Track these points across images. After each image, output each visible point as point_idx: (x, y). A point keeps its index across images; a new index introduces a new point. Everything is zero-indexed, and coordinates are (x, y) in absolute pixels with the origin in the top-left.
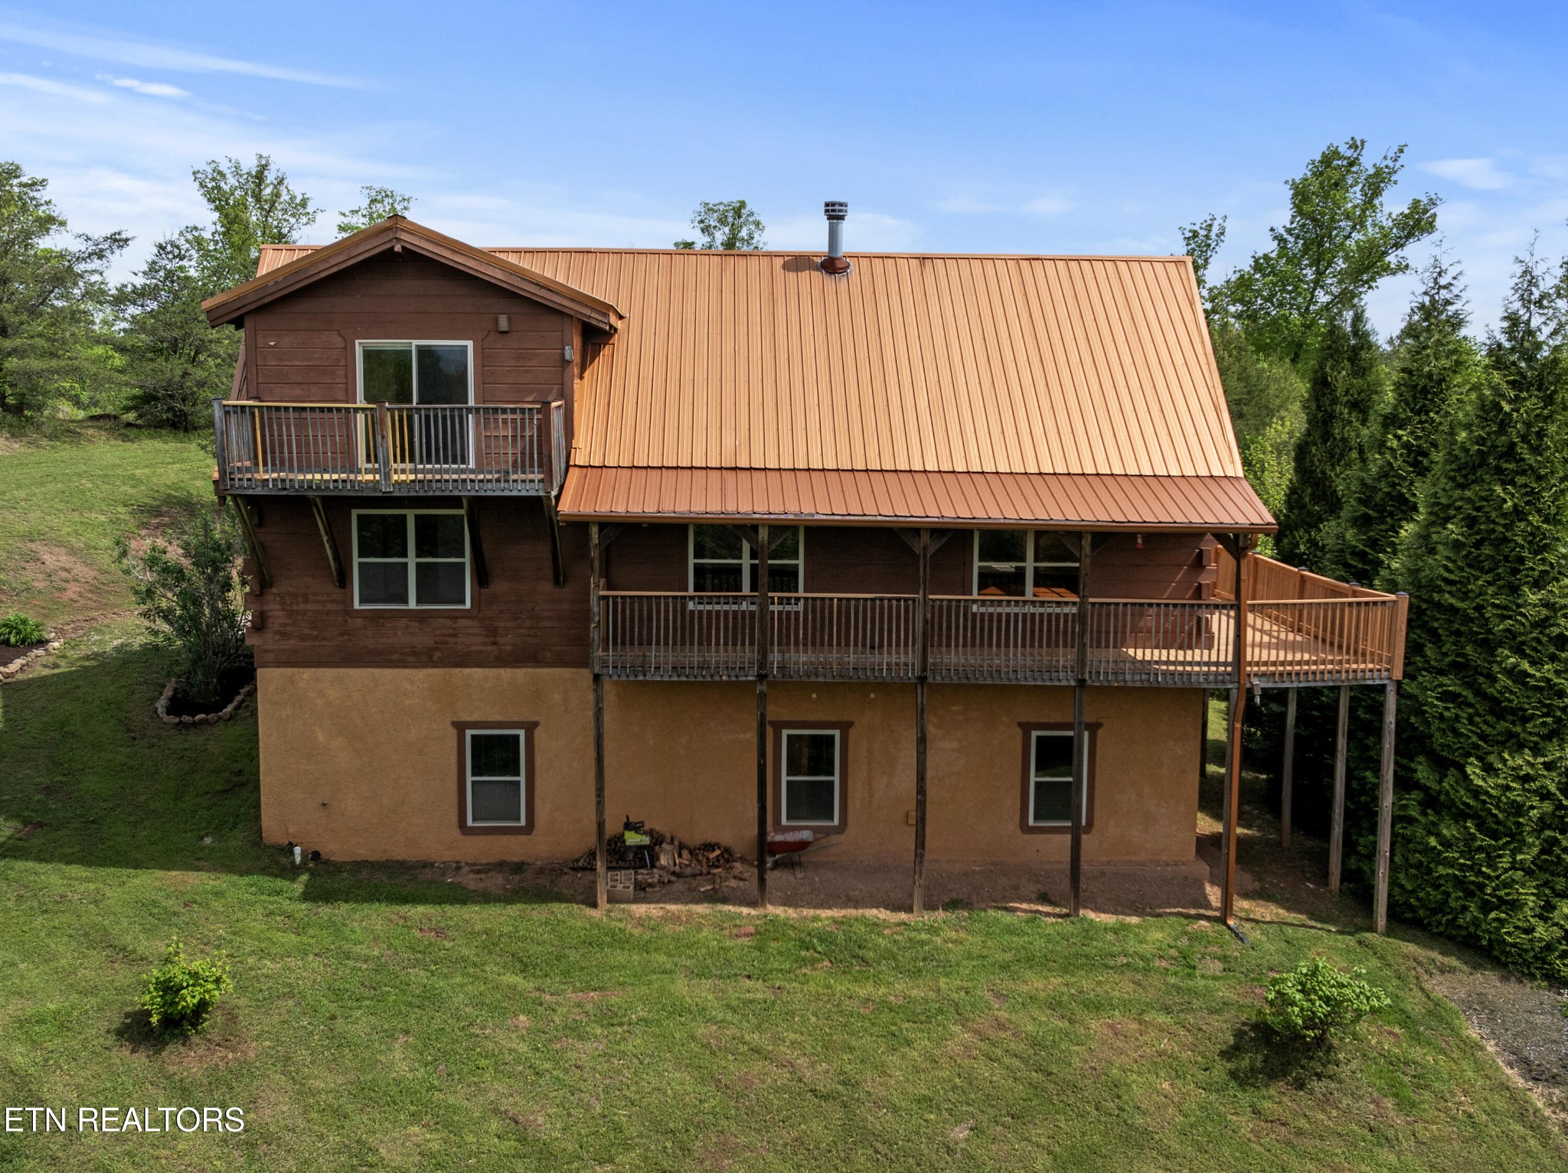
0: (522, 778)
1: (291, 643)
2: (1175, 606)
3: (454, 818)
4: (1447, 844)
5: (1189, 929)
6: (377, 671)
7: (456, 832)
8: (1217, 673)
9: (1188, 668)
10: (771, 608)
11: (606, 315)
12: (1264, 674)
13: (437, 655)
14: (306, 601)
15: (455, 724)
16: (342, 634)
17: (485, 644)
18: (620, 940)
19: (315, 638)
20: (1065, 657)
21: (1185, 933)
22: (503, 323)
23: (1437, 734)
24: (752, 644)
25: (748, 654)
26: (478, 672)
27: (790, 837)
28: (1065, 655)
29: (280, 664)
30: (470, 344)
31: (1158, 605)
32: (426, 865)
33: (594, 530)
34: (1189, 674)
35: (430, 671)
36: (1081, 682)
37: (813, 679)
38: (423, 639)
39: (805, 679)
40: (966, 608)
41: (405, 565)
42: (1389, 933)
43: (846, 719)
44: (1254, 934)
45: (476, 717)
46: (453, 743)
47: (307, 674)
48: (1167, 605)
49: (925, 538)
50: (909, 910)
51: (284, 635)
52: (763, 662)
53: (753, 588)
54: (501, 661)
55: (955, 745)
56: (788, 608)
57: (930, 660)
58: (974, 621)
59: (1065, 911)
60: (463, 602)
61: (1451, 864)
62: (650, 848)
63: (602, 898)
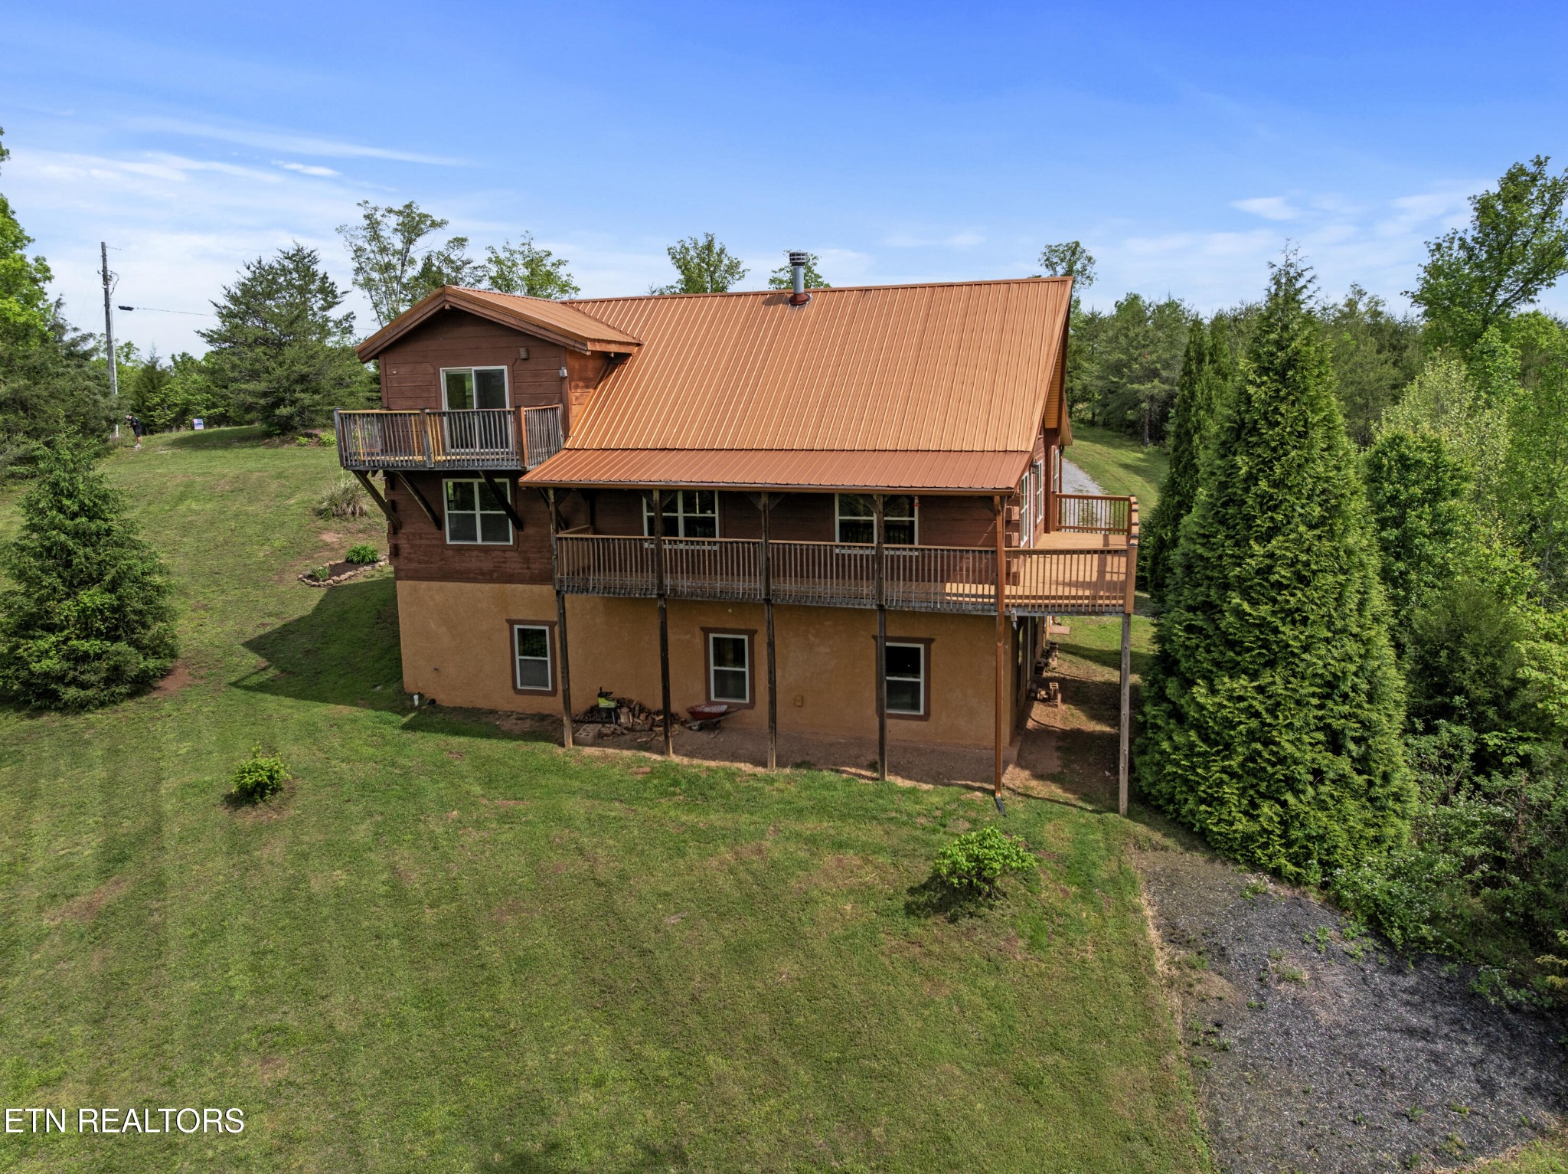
0: (548, 659)
1: (413, 565)
2: (986, 552)
3: (510, 682)
4: (1176, 748)
5: (963, 797)
6: (462, 584)
7: (512, 692)
8: (984, 604)
9: (960, 599)
10: (665, 547)
11: (585, 345)
12: (1019, 606)
13: (495, 575)
14: (421, 538)
15: (508, 621)
16: (442, 560)
17: (522, 568)
18: (562, 770)
19: (427, 562)
20: (867, 589)
21: (958, 800)
22: (523, 355)
23: (1183, 659)
24: (653, 572)
25: (651, 578)
26: (520, 587)
27: (714, 709)
28: (868, 587)
29: (409, 578)
30: (505, 368)
31: (974, 551)
32: (492, 712)
33: (551, 493)
34: (961, 603)
35: (492, 585)
36: (881, 607)
37: (694, 598)
38: (487, 565)
39: (689, 598)
40: (831, 551)
41: (474, 515)
42: (1130, 815)
43: (752, 628)
44: (1017, 805)
45: (520, 617)
46: (507, 633)
47: (424, 585)
48: (980, 552)
49: (764, 500)
50: (764, 765)
51: (410, 560)
52: (661, 585)
53: (651, 533)
54: (532, 580)
55: (828, 650)
56: (675, 547)
57: (772, 587)
58: (837, 560)
59: (875, 775)
60: (508, 540)
61: (1177, 764)
62: (615, 709)
63: (568, 741)
